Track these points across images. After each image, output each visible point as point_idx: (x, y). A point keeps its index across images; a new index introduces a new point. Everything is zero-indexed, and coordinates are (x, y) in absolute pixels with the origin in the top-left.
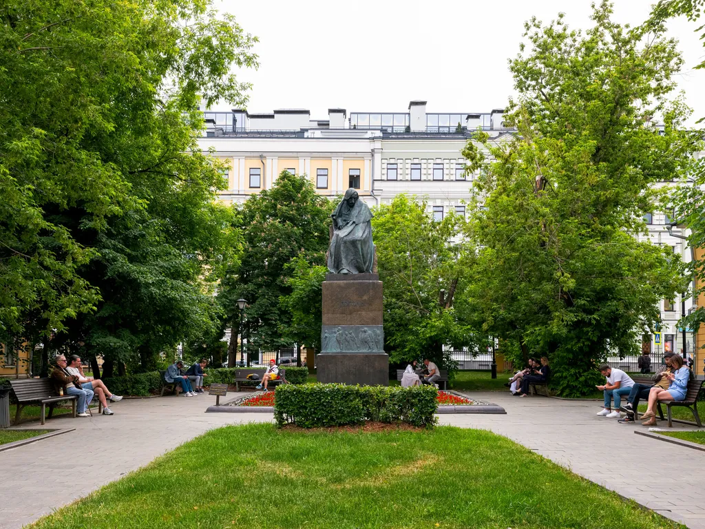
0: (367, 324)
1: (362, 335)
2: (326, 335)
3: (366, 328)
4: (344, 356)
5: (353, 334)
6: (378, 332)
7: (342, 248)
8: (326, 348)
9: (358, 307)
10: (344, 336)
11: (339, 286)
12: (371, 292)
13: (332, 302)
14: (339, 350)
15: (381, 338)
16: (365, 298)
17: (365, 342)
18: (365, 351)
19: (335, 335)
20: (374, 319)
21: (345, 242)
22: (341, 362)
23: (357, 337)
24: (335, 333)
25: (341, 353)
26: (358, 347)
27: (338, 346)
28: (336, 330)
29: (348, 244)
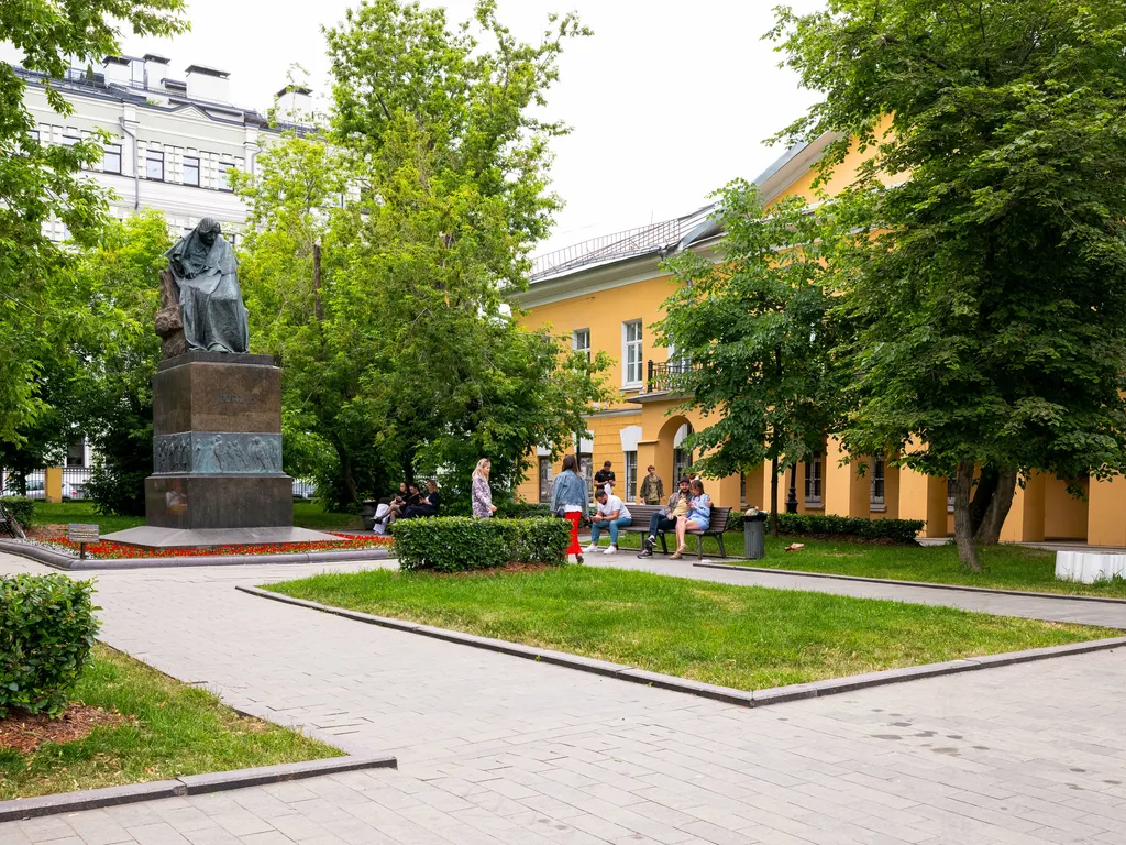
0: (258, 430)
1: (252, 448)
2: (198, 446)
3: (257, 438)
4: (229, 480)
5: (239, 446)
6: (276, 443)
7: (209, 311)
8: (199, 467)
9: (245, 405)
10: (226, 448)
11: (217, 371)
12: (265, 383)
13: (207, 394)
14: (219, 471)
15: (279, 452)
16: (256, 391)
17: (257, 459)
18: (257, 471)
19: (213, 447)
20: (269, 424)
21: (214, 302)
22: (225, 488)
23: (245, 449)
24: (212, 443)
25: (222, 474)
26: (246, 466)
27: (218, 464)
28: (214, 438)
29: (218, 306)
